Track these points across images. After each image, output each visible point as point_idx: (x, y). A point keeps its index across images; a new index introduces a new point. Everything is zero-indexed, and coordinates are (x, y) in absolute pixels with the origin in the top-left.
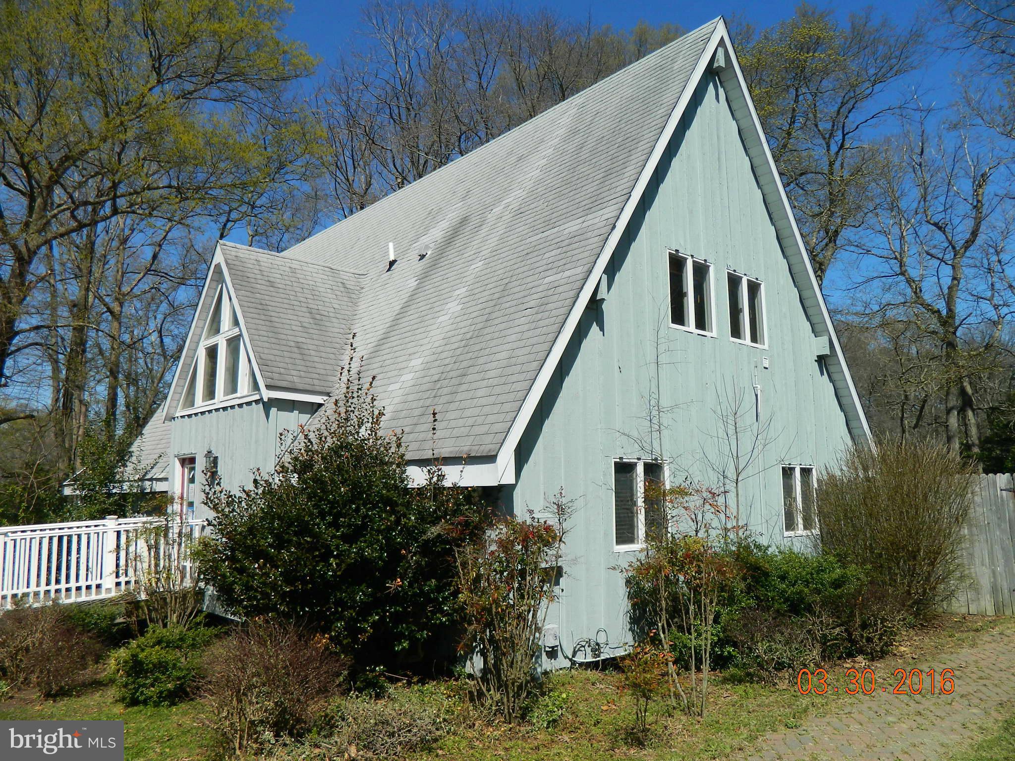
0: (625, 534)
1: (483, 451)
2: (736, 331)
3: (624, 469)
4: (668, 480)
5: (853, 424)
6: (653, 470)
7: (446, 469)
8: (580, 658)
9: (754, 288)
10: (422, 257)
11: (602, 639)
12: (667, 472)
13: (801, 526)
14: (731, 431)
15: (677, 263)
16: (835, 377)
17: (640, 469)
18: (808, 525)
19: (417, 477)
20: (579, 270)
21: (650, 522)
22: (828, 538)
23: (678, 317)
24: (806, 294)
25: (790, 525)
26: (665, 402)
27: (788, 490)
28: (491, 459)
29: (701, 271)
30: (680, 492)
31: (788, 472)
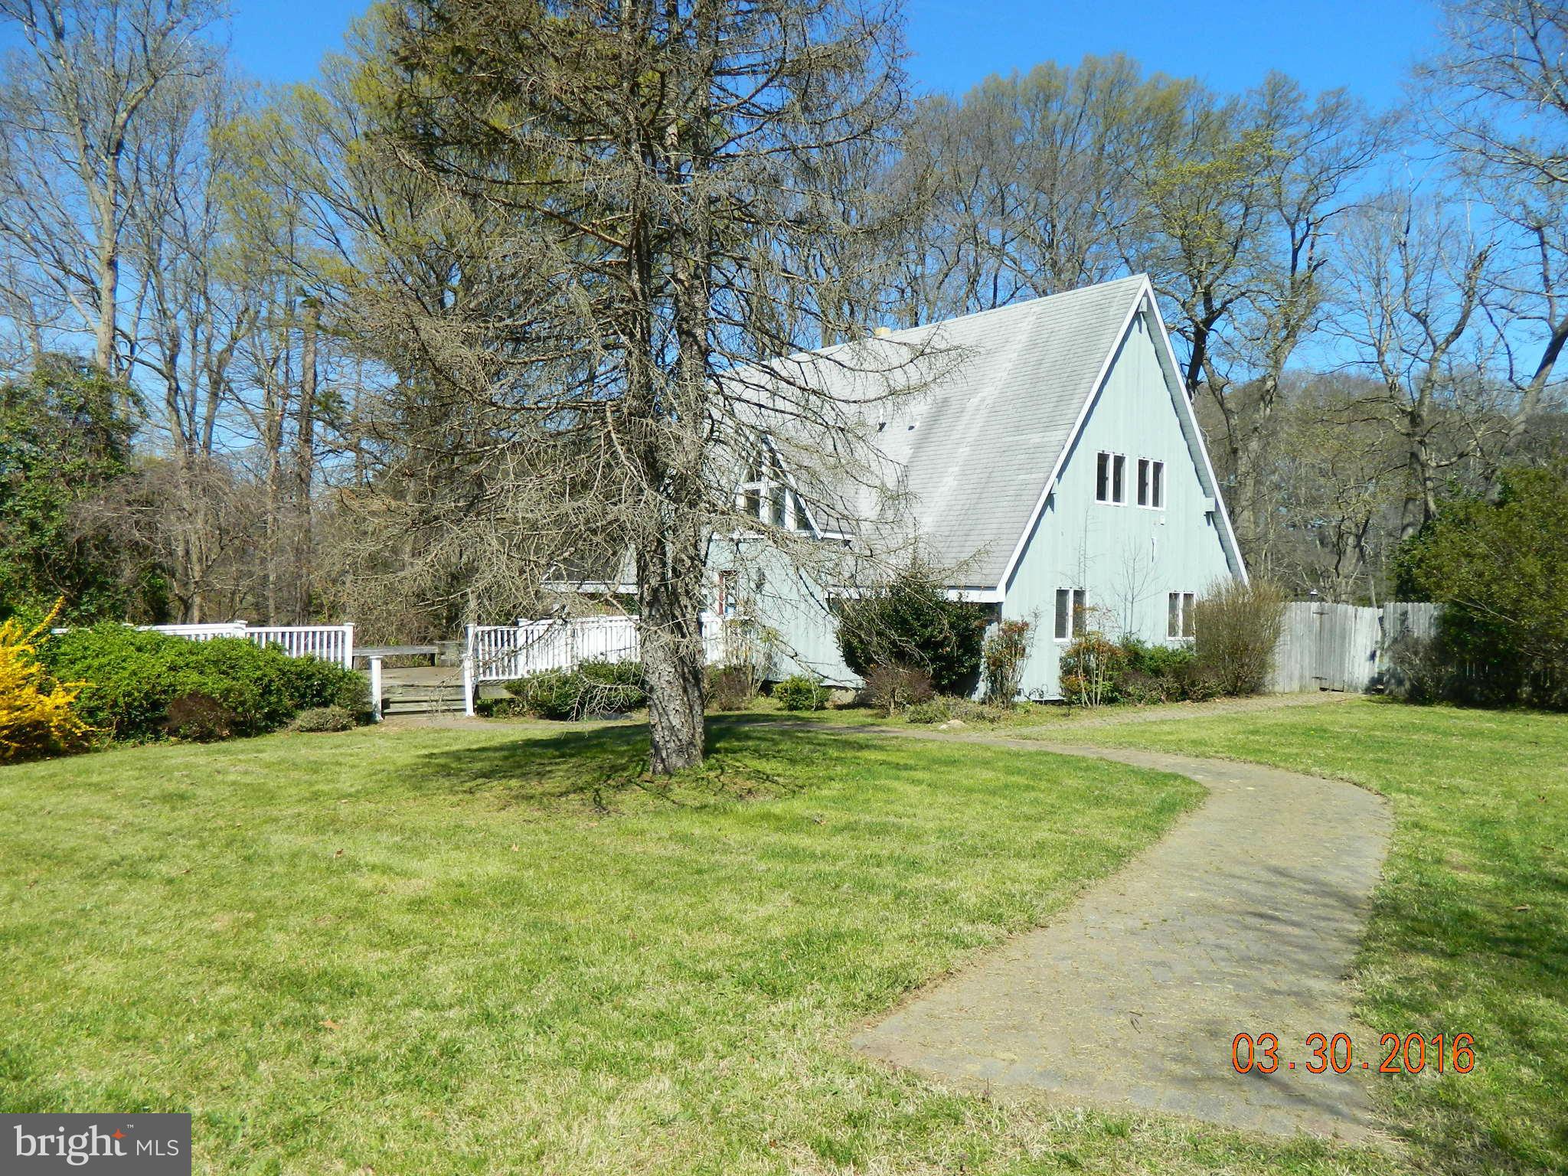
0: (1060, 631)
1: (989, 583)
2: (1142, 499)
3: (1062, 594)
4: (1088, 601)
5: (1231, 561)
6: (1079, 594)
7: (965, 593)
8: (1033, 698)
9: (1158, 467)
10: (911, 428)
11: (1044, 689)
12: (1087, 595)
13: (1181, 633)
14: (1131, 571)
15: (1102, 458)
16: (1220, 526)
17: (1071, 594)
18: (1186, 633)
19: (952, 596)
20: (1041, 475)
21: (1075, 625)
22: (1201, 643)
23: (1101, 495)
24: (1200, 467)
25: (1172, 631)
26: (1090, 553)
27: (1173, 608)
28: (993, 588)
29: (1119, 461)
30: (1093, 609)
31: (1173, 597)
